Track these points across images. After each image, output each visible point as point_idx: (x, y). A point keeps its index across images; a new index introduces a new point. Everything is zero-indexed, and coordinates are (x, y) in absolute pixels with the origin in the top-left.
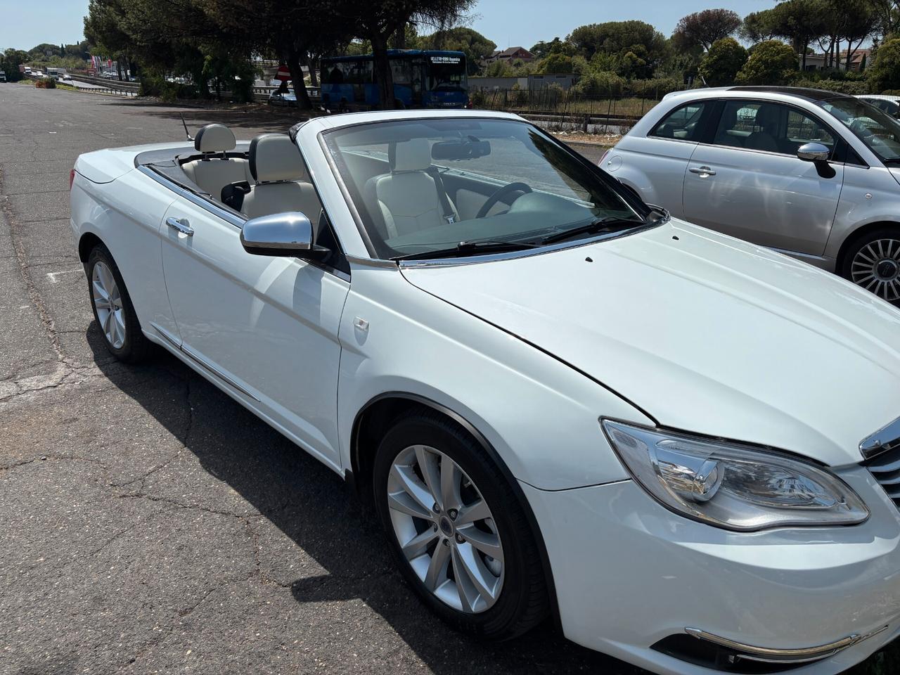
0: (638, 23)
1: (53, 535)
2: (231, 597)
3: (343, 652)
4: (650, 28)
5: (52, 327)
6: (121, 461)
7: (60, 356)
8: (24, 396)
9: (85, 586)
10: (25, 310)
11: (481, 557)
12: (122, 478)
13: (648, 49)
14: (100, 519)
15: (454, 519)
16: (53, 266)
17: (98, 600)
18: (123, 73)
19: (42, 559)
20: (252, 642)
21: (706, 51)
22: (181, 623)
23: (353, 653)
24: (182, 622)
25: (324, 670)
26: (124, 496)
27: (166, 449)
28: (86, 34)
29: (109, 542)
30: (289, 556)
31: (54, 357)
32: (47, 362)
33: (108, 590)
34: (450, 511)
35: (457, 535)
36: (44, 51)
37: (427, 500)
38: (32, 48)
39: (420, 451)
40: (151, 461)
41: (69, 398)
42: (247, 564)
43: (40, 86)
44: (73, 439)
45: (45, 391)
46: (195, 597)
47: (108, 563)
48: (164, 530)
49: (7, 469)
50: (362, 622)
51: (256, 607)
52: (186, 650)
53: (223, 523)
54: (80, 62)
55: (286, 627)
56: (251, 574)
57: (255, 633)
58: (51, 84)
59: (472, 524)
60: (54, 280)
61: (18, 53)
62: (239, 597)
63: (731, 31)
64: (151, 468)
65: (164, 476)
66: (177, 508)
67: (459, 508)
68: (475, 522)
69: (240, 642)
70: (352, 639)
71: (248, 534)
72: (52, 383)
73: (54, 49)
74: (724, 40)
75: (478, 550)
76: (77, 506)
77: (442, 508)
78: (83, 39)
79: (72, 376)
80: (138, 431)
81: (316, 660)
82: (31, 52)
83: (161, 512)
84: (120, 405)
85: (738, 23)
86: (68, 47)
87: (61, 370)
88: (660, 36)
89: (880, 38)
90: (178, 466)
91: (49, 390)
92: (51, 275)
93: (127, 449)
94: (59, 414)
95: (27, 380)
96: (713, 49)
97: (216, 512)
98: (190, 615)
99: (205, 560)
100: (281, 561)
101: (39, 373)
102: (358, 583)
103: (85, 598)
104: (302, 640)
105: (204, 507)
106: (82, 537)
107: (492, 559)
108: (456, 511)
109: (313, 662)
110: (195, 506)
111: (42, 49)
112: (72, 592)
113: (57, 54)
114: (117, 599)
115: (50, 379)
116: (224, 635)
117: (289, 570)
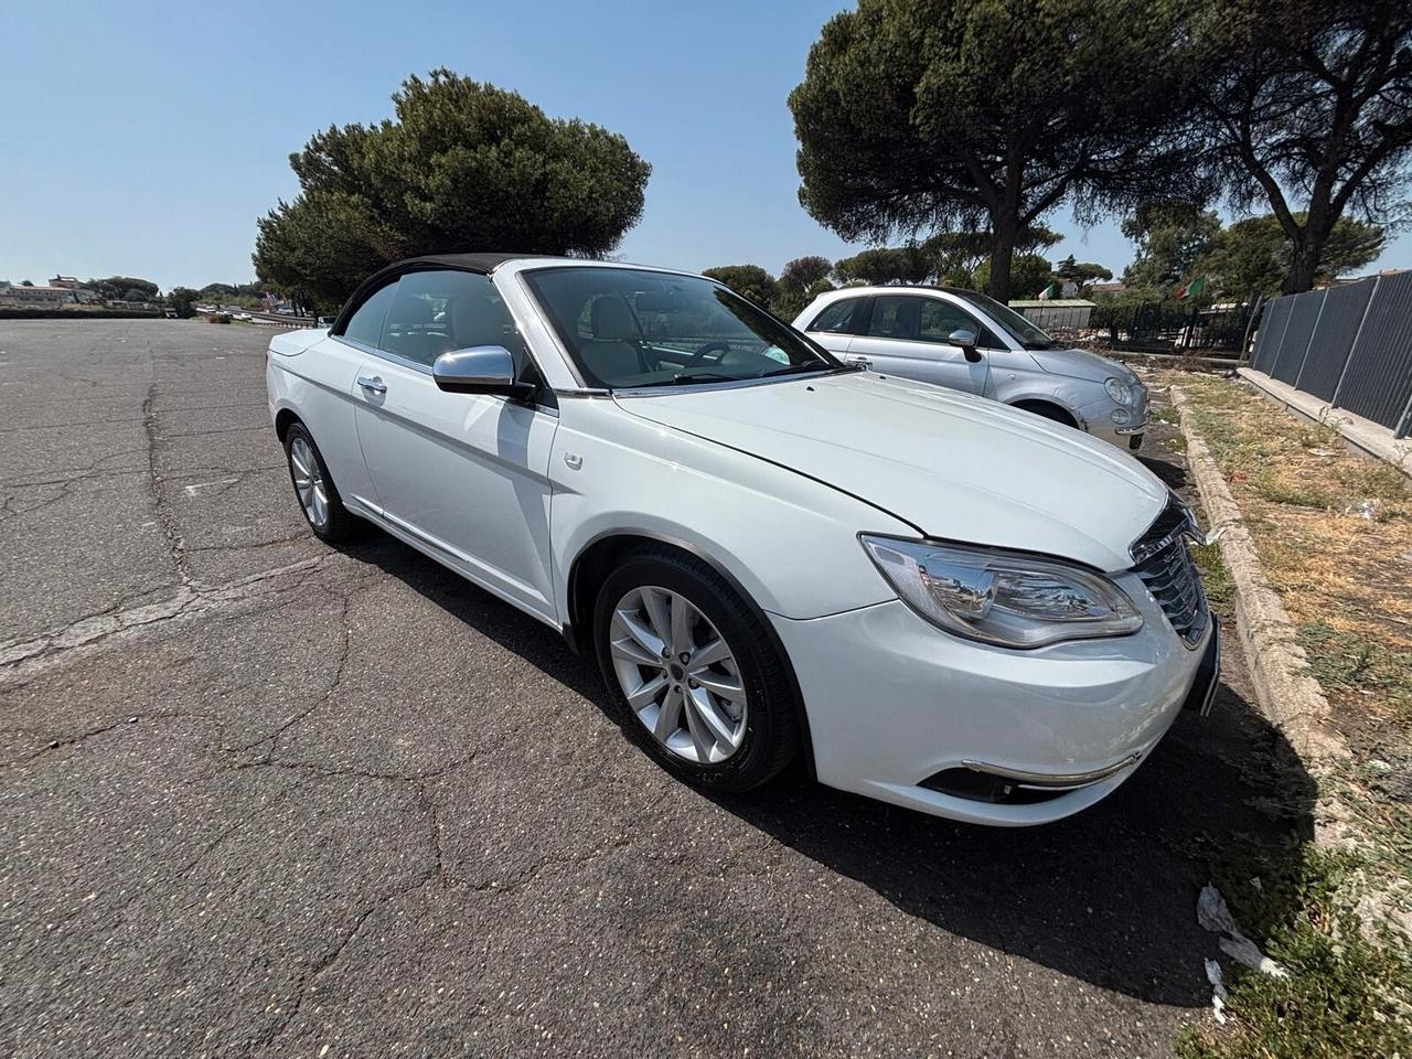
0: (753, 267)
1: (122, 847)
2: (398, 923)
3: (577, 1003)
4: (763, 271)
5: (181, 546)
6: (248, 713)
7: (185, 579)
8: (123, 634)
9: (158, 938)
10: (150, 528)
11: (718, 701)
12: (245, 739)
13: (763, 288)
14: (202, 810)
15: (686, 664)
16: (193, 479)
17: (177, 967)
18: (299, 311)
19: (92, 896)
20: (431, 1007)
21: (807, 290)
22: (314, 989)
23: (593, 1001)
24: (316, 986)
25: (551, 1045)
26: (245, 766)
27: (312, 690)
28: (259, 275)
29: (211, 847)
30: (483, 836)
31: (176, 580)
32: (166, 587)
33: (195, 941)
34: (681, 656)
35: (690, 680)
36: (217, 292)
37: (656, 645)
38: (204, 287)
39: (647, 593)
40: (289, 709)
41: (190, 630)
42: (421, 857)
43: (213, 321)
44: (183, 688)
45: (156, 623)
46: (339, 931)
47: (204, 887)
48: (301, 815)
49: (72, 742)
50: (598, 937)
51: (438, 935)
52: (319, 1046)
53: (387, 795)
54: (254, 300)
55: (485, 967)
56: (428, 875)
57: (437, 988)
58: (226, 320)
59: (707, 668)
60: (193, 494)
61: (188, 291)
62: (411, 920)
63: (826, 274)
64: (288, 720)
65: (307, 729)
66: (320, 776)
67: (692, 651)
68: (709, 665)
69: (412, 1012)
70: (587, 972)
71: (422, 807)
72: (167, 614)
73: (227, 289)
74: (821, 281)
75: (713, 694)
76: (170, 793)
77: (673, 652)
78: (256, 279)
79: (197, 602)
80: (275, 668)
81: (536, 1027)
82: (203, 291)
83: (297, 785)
84: (254, 635)
85: (830, 268)
86: (241, 287)
87: (183, 594)
88: (771, 279)
89: (936, 280)
90: (326, 713)
91: (162, 622)
92: (190, 488)
93: (257, 694)
94: (169, 653)
95: (134, 612)
96: (813, 288)
97: (377, 776)
98: (330, 968)
99: (358, 860)
100: (472, 846)
101: (151, 602)
102: (585, 866)
103: (156, 962)
104: (511, 990)
105: (360, 771)
106: (169, 844)
107: (729, 703)
108: (688, 654)
109: (533, 1030)
110: (347, 770)
111: (214, 288)
112: (133, 954)
113: (231, 293)
114: (210, 956)
115: (167, 608)
116: (386, 1002)
117: (484, 859)
